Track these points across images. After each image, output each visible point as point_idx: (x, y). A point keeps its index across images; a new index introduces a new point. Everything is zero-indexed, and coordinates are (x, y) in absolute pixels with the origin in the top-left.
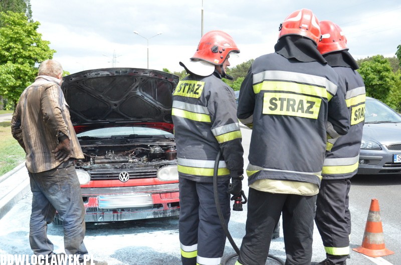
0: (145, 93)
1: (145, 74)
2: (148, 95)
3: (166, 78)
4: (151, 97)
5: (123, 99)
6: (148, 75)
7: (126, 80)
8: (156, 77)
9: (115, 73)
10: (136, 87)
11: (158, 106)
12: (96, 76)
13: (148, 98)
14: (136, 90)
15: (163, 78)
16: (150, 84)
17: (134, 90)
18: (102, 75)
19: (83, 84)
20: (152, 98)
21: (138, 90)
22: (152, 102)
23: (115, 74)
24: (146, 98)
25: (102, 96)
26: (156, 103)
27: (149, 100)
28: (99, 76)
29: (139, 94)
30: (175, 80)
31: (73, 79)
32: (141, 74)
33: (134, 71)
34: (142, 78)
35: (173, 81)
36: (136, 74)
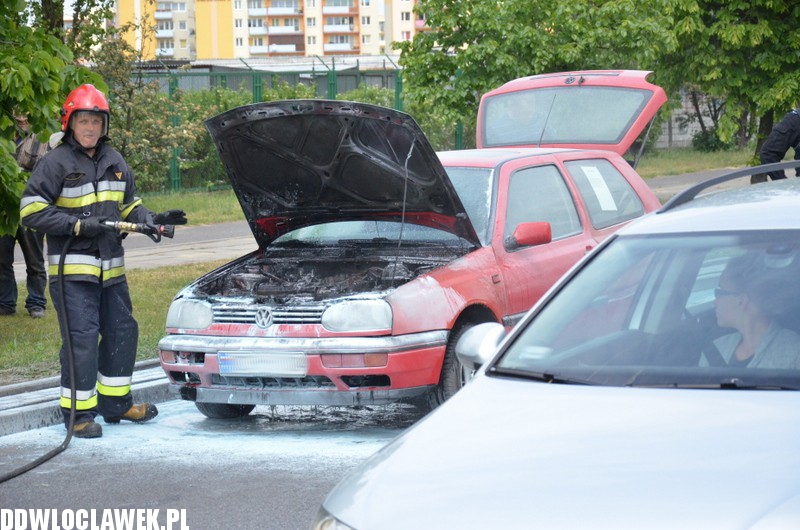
0: (370, 148)
1: (346, 112)
2: (379, 154)
3: (388, 118)
4: (385, 157)
5: (334, 162)
6: (351, 112)
7: (322, 122)
8: (367, 116)
9: (291, 110)
10: (347, 137)
11: (404, 176)
12: (261, 117)
13: (380, 159)
14: (348, 143)
15: (381, 118)
16: (372, 130)
17: (343, 143)
18: (271, 115)
19: (251, 132)
20: (388, 159)
21: (352, 144)
22: (389, 166)
23: (294, 113)
24: (374, 159)
25: (294, 155)
26: (398, 168)
27: (383, 163)
28: (267, 116)
29: (357, 149)
30: (406, 121)
31: (226, 123)
32: (340, 111)
33: (323, 106)
34: (346, 119)
35: (404, 124)
36: (331, 112)
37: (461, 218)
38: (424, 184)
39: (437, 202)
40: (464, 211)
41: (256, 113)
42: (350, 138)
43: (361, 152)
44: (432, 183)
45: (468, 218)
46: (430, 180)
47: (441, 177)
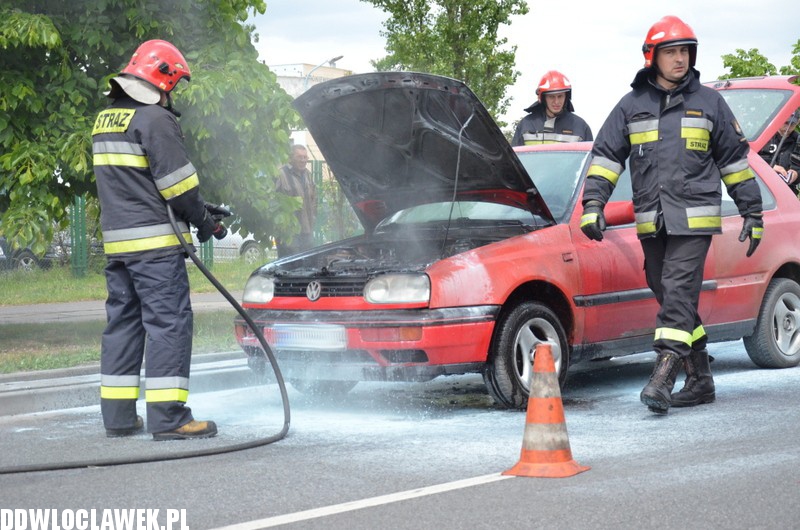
0: (439, 123)
1: (408, 83)
2: (449, 129)
3: (446, 88)
4: (455, 132)
5: (412, 140)
6: (412, 83)
7: (393, 97)
8: (427, 87)
9: (360, 85)
10: (416, 113)
11: (475, 152)
12: (338, 95)
13: (450, 134)
14: (419, 119)
15: (439, 88)
16: (437, 103)
17: (415, 119)
18: (345, 92)
21: (422, 119)
22: (460, 142)
23: (364, 89)
24: (444, 134)
25: (377, 135)
26: (468, 143)
27: (452, 138)
28: (342, 93)
29: (427, 125)
30: (463, 89)
31: (310, 103)
32: (403, 84)
33: (387, 78)
34: (411, 93)
35: (462, 94)
36: (395, 85)
37: (532, 193)
38: (493, 158)
39: (509, 179)
40: (533, 186)
41: (332, 90)
42: (418, 111)
43: (432, 127)
44: (500, 158)
45: (538, 193)
46: (497, 155)
47: (506, 150)
